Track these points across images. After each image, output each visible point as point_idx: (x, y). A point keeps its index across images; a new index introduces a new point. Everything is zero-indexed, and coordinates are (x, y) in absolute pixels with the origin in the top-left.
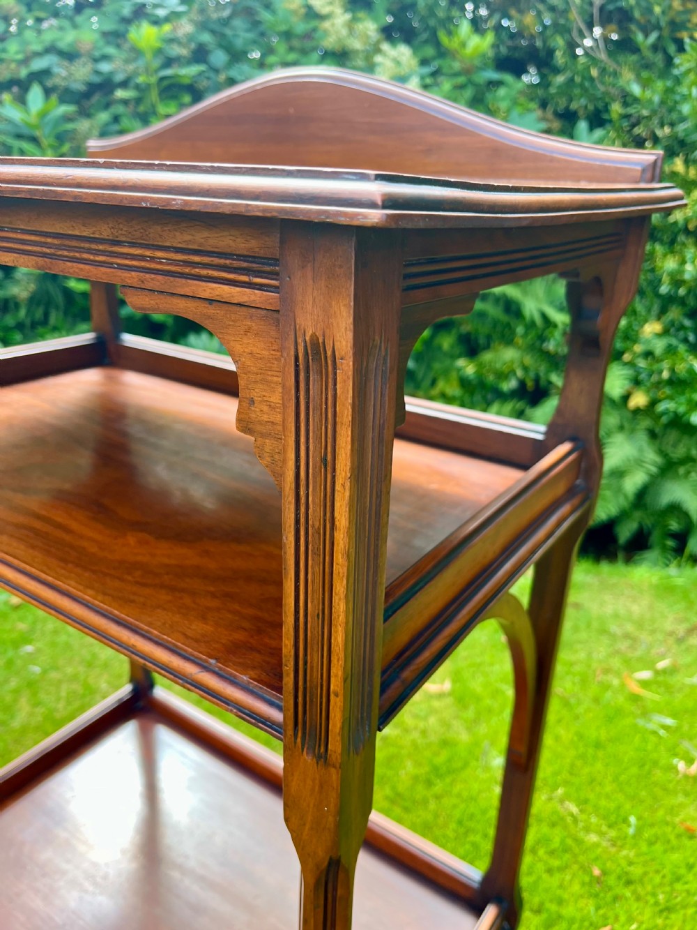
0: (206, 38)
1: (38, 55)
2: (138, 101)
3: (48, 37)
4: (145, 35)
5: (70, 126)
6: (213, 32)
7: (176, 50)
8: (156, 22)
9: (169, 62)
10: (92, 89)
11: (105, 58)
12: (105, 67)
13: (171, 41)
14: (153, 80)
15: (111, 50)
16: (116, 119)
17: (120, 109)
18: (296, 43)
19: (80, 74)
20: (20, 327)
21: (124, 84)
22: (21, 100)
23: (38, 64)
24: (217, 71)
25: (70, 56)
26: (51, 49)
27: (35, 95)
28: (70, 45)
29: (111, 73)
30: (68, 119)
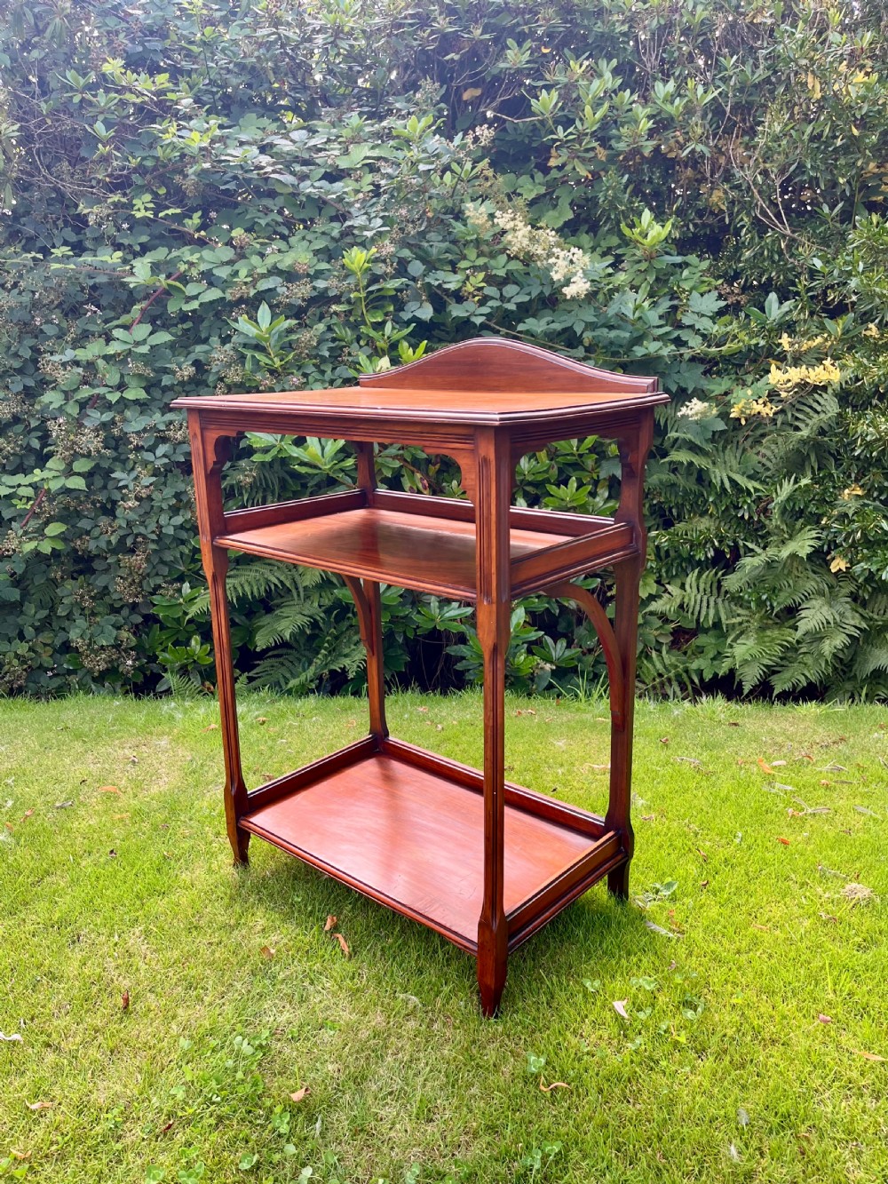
0: (406, 253)
1: (263, 276)
2: (348, 313)
3: (270, 261)
4: (357, 258)
5: (294, 337)
6: (409, 246)
7: (380, 269)
8: (364, 245)
9: (375, 279)
10: (311, 301)
11: (319, 274)
12: (321, 284)
13: (376, 260)
14: (363, 295)
15: (324, 266)
16: (329, 329)
17: (335, 319)
18: (485, 248)
19: (302, 291)
21: (337, 300)
22: (253, 319)
23: (264, 285)
24: (414, 279)
25: (290, 276)
26: (274, 271)
27: (264, 312)
28: (289, 266)
29: (326, 289)
30: (290, 331)
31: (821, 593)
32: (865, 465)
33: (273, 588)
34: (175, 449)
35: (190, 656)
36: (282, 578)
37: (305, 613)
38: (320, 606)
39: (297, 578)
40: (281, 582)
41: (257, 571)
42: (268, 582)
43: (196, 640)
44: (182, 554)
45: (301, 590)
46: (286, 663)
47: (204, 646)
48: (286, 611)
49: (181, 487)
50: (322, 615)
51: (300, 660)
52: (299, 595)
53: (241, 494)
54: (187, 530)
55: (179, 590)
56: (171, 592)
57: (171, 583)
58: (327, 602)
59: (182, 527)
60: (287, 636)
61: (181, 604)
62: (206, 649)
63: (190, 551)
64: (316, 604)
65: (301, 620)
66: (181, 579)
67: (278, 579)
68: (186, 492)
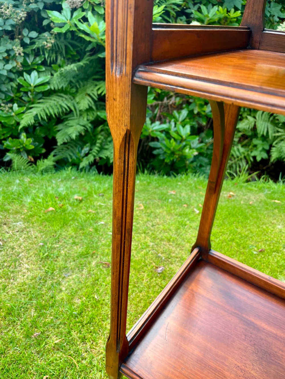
33: (64, 110)
34: (5, 23)
35: (21, 144)
36: (69, 105)
37: (81, 124)
38: (88, 120)
39: (76, 105)
40: (69, 107)
41: (54, 100)
42: (61, 106)
43: (24, 136)
44: (12, 87)
45: (78, 111)
46: (69, 147)
47: (29, 139)
48: (71, 123)
49: (9, 46)
50: (90, 125)
51: (76, 146)
52: (77, 114)
53: (44, 54)
54: (14, 73)
55: (11, 108)
56: (7, 109)
57: (6, 103)
58: (91, 118)
59: (10, 71)
60: (74, 136)
61: (12, 116)
62: (29, 141)
63: (17, 85)
64: (85, 119)
65: (80, 129)
66: (12, 101)
67: (66, 105)
68: (12, 49)
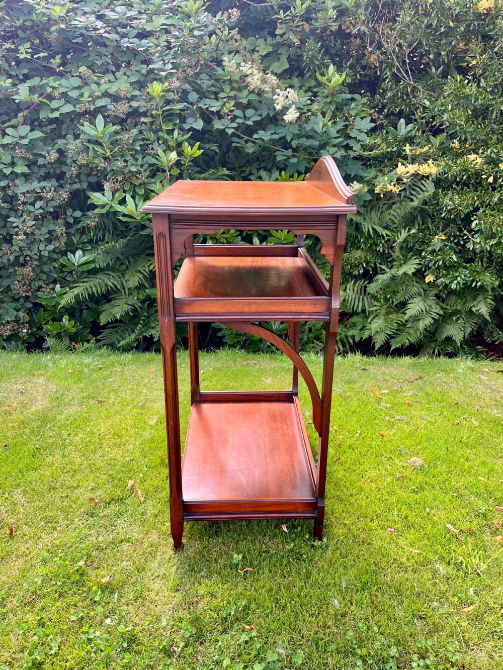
0: (187, 86)
1: (99, 97)
2: (152, 123)
3: (104, 87)
4: (156, 88)
5: (118, 137)
6: (189, 83)
7: (171, 96)
8: (161, 80)
9: (168, 102)
10: (129, 115)
11: (133, 98)
12: (135, 104)
13: (168, 91)
14: (160, 112)
15: (137, 93)
16: (141, 132)
17: (144, 127)
18: (235, 85)
19: (122, 109)
20: (90, 241)
21: (145, 114)
22: (93, 123)
23: (100, 103)
24: (192, 104)
25: (116, 98)
26: (106, 94)
27: (100, 120)
28: (115, 92)
29: (138, 107)
30: (117, 133)
31: (420, 295)
32: (447, 222)
33: (110, 288)
34: (47, 204)
35: (62, 327)
36: (115, 283)
37: (130, 303)
38: (138, 299)
39: (124, 283)
40: (115, 285)
41: (100, 278)
42: (106, 285)
43: (66, 318)
44: (54, 268)
45: (126, 290)
46: (120, 332)
47: (71, 322)
48: (117, 302)
49: (52, 227)
50: (140, 304)
51: (127, 330)
52: (125, 292)
53: (89, 232)
54: (57, 253)
55: (54, 289)
56: (49, 290)
57: (48, 284)
58: (142, 297)
59: (54, 251)
60: (118, 317)
61: (54, 297)
62: (72, 324)
63: (59, 266)
64: (136, 298)
65: (127, 308)
66: (55, 282)
67: (112, 283)
68: (55, 230)
